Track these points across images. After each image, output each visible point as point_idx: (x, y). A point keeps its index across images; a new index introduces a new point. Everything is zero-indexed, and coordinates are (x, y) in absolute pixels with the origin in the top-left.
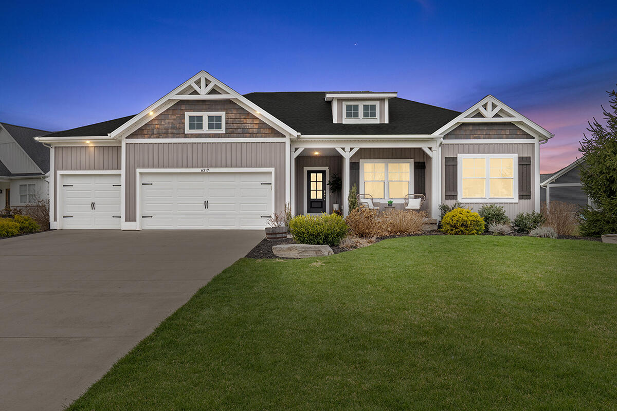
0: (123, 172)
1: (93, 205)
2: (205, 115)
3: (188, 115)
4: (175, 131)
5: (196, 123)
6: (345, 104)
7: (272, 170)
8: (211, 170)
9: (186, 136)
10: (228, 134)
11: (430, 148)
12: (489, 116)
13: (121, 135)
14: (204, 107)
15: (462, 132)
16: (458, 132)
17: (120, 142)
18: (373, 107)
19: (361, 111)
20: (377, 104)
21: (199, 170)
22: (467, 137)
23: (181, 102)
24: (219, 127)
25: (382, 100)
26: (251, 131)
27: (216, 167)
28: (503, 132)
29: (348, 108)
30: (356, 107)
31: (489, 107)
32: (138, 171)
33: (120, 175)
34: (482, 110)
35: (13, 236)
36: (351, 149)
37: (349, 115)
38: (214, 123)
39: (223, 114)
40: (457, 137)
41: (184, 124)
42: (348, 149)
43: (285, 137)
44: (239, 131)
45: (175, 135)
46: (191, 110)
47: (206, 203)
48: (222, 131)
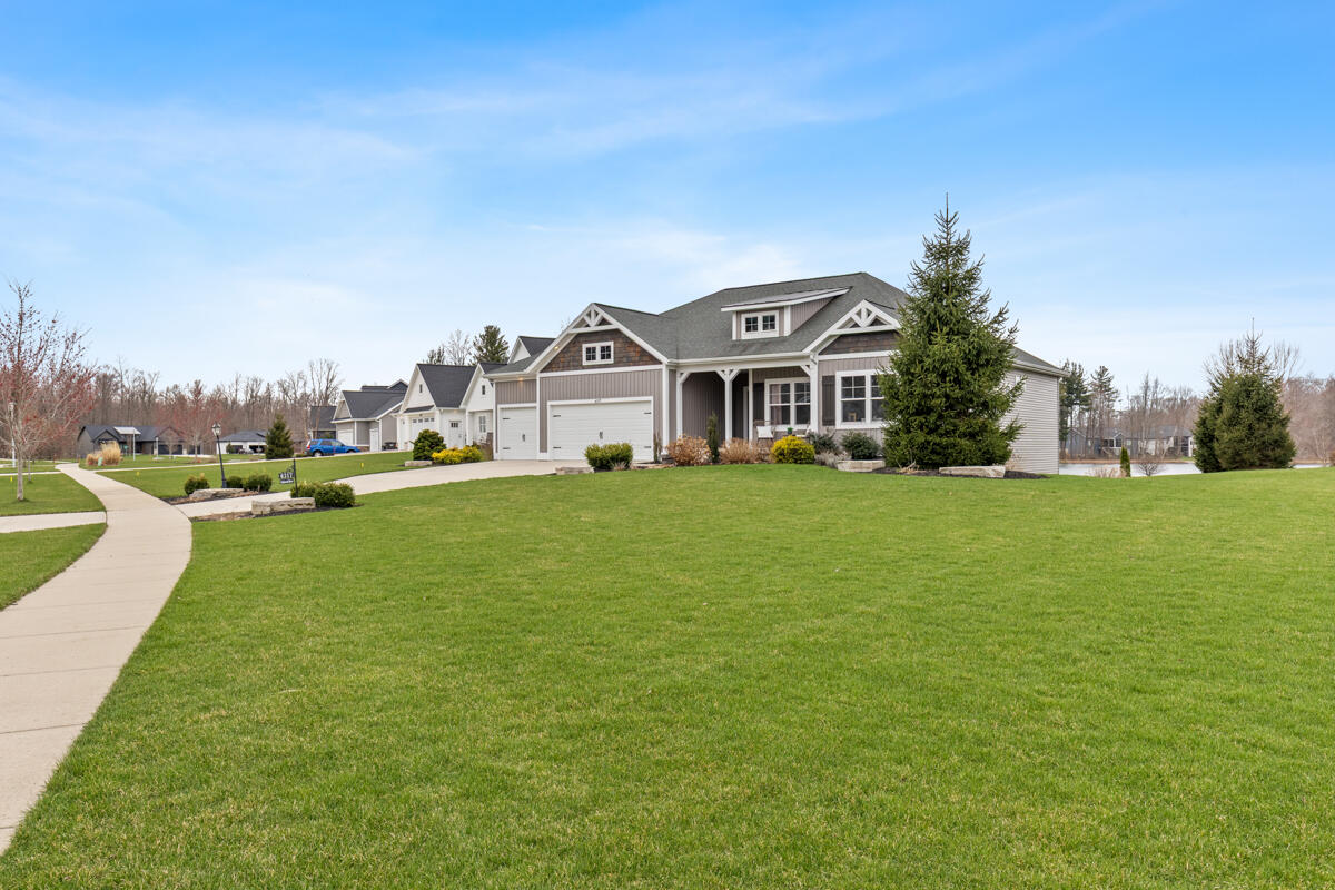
0: (537, 405)
1: (524, 437)
2: (598, 346)
3: (585, 346)
4: (575, 363)
5: (591, 354)
6: (744, 317)
7: (651, 398)
8: (603, 401)
9: (584, 368)
10: (616, 365)
11: (808, 366)
12: (864, 325)
13: (535, 370)
14: (596, 338)
15: (841, 346)
16: (836, 346)
17: (535, 376)
18: (773, 318)
19: (760, 323)
20: (776, 313)
21: (593, 401)
22: (846, 351)
23: (580, 335)
24: (609, 357)
25: (781, 309)
26: (634, 359)
27: (607, 397)
28: (886, 342)
29: (748, 321)
30: (755, 320)
31: (864, 313)
32: (549, 403)
33: (535, 408)
34: (856, 319)
35: (455, 463)
36: (731, 371)
37: (748, 329)
38: (605, 353)
39: (611, 344)
40: (836, 352)
41: (582, 355)
42: (727, 371)
43: (662, 363)
44: (625, 360)
45: (576, 368)
46: (586, 342)
47: (601, 434)
48: (611, 361)
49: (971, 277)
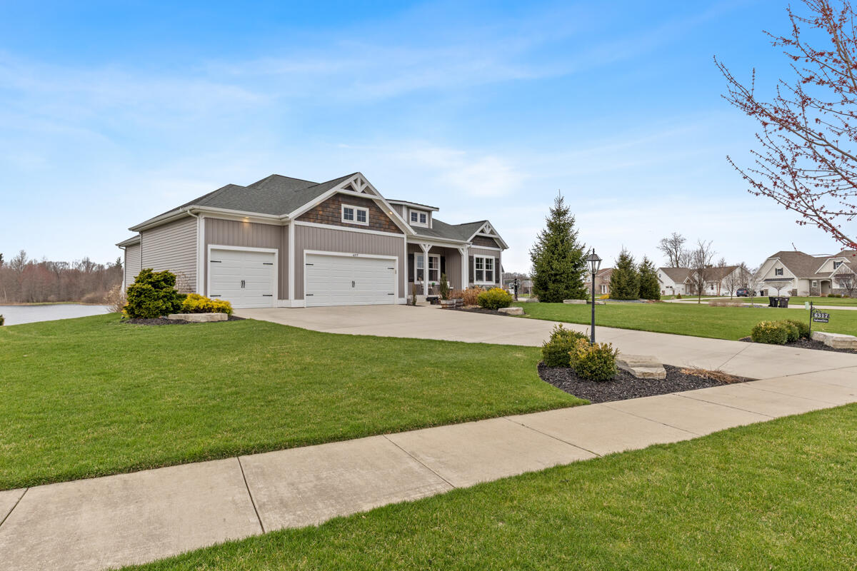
1: (243, 283)
2: (355, 209)
3: (344, 206)
4: (334, 219)
5: (349, 214)
6: (411, 211)
7: (396, 258)
8: (360, 255)
9: (343, 225)
10: (370, 227)
11: (463, 249)
12: (487, 233)
14: (356, 202)
19: (419, 218)
20: (426, 213)
21: (351, 255)
23: (341, 195)
24: (364, 220)
25: (429, 212)
26: (384, 226)
27: (362, 253)
28: (490, 243)
29: (412, 214)
30: (416, 214)
31: (488, 227)
32: (306, 251)
36: (429, 245)
37: (412, 220)
38: (361, 216)
39: (367, 210)
41: (341, 214)
42: (426, 246)
43: (403, 233)
44: (378, 225)
45: (334, 223)
46: (345, 203)
47: (353, 283)
48: (367, 223)
49: (570, 225)
